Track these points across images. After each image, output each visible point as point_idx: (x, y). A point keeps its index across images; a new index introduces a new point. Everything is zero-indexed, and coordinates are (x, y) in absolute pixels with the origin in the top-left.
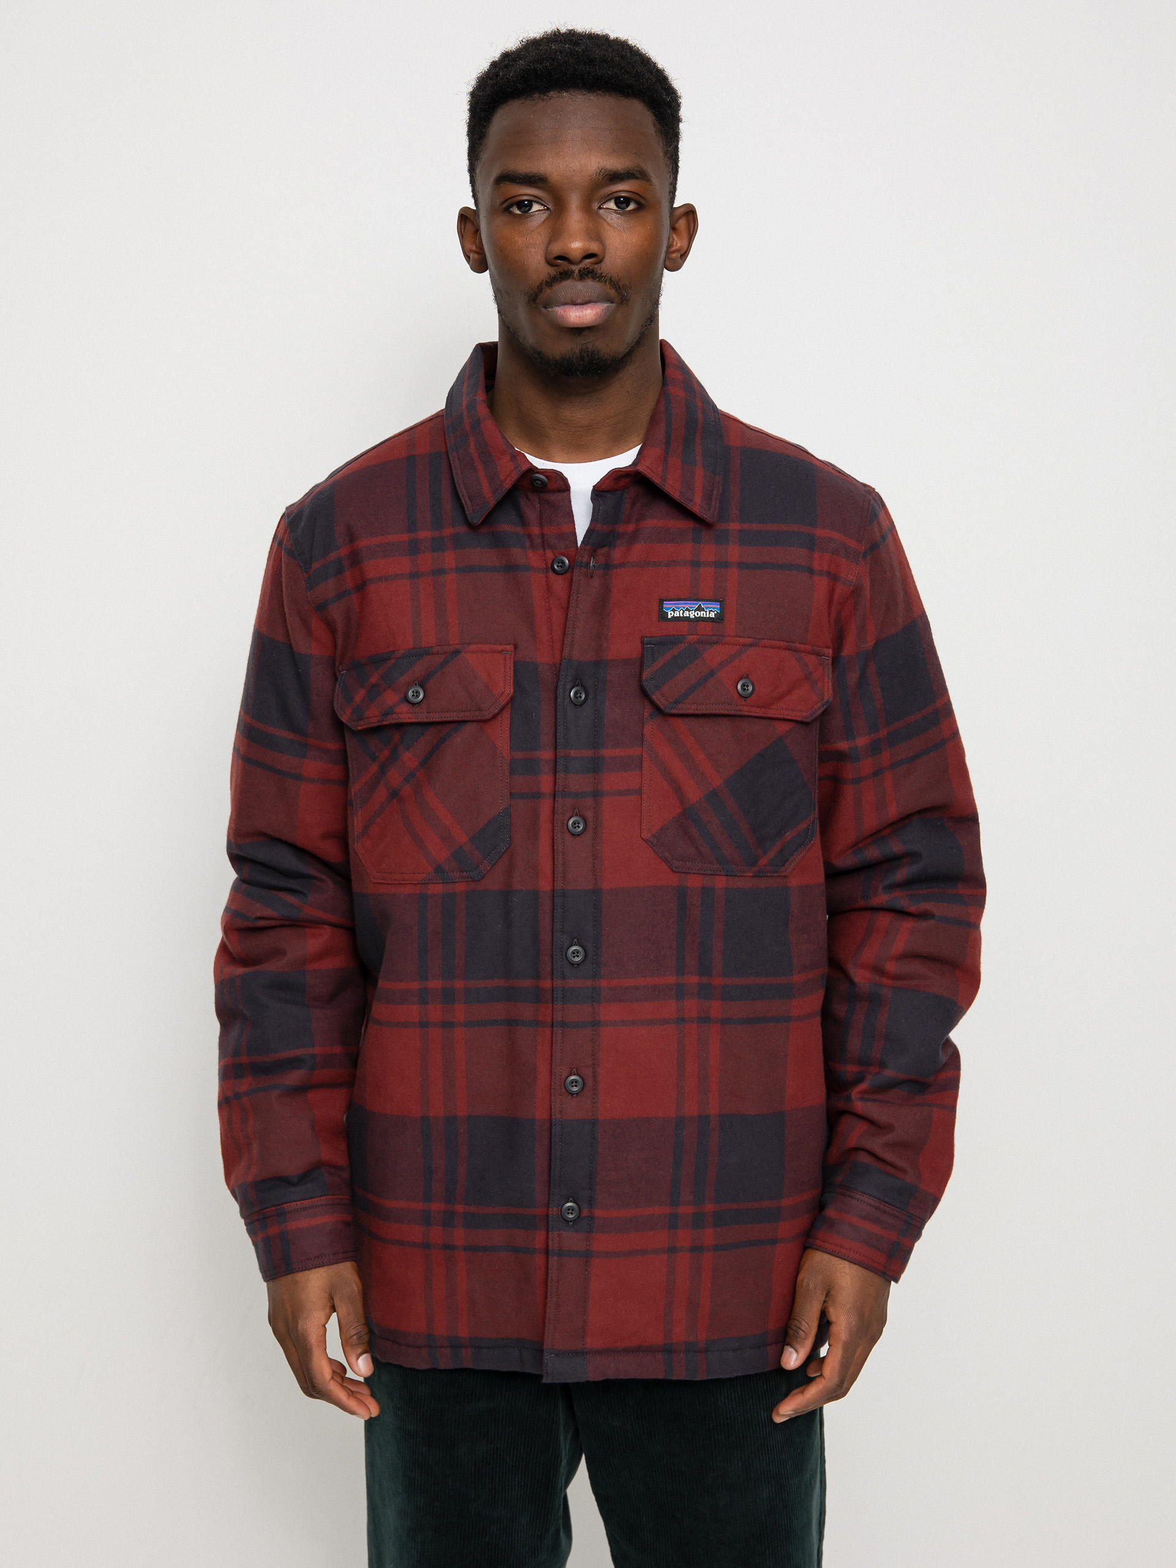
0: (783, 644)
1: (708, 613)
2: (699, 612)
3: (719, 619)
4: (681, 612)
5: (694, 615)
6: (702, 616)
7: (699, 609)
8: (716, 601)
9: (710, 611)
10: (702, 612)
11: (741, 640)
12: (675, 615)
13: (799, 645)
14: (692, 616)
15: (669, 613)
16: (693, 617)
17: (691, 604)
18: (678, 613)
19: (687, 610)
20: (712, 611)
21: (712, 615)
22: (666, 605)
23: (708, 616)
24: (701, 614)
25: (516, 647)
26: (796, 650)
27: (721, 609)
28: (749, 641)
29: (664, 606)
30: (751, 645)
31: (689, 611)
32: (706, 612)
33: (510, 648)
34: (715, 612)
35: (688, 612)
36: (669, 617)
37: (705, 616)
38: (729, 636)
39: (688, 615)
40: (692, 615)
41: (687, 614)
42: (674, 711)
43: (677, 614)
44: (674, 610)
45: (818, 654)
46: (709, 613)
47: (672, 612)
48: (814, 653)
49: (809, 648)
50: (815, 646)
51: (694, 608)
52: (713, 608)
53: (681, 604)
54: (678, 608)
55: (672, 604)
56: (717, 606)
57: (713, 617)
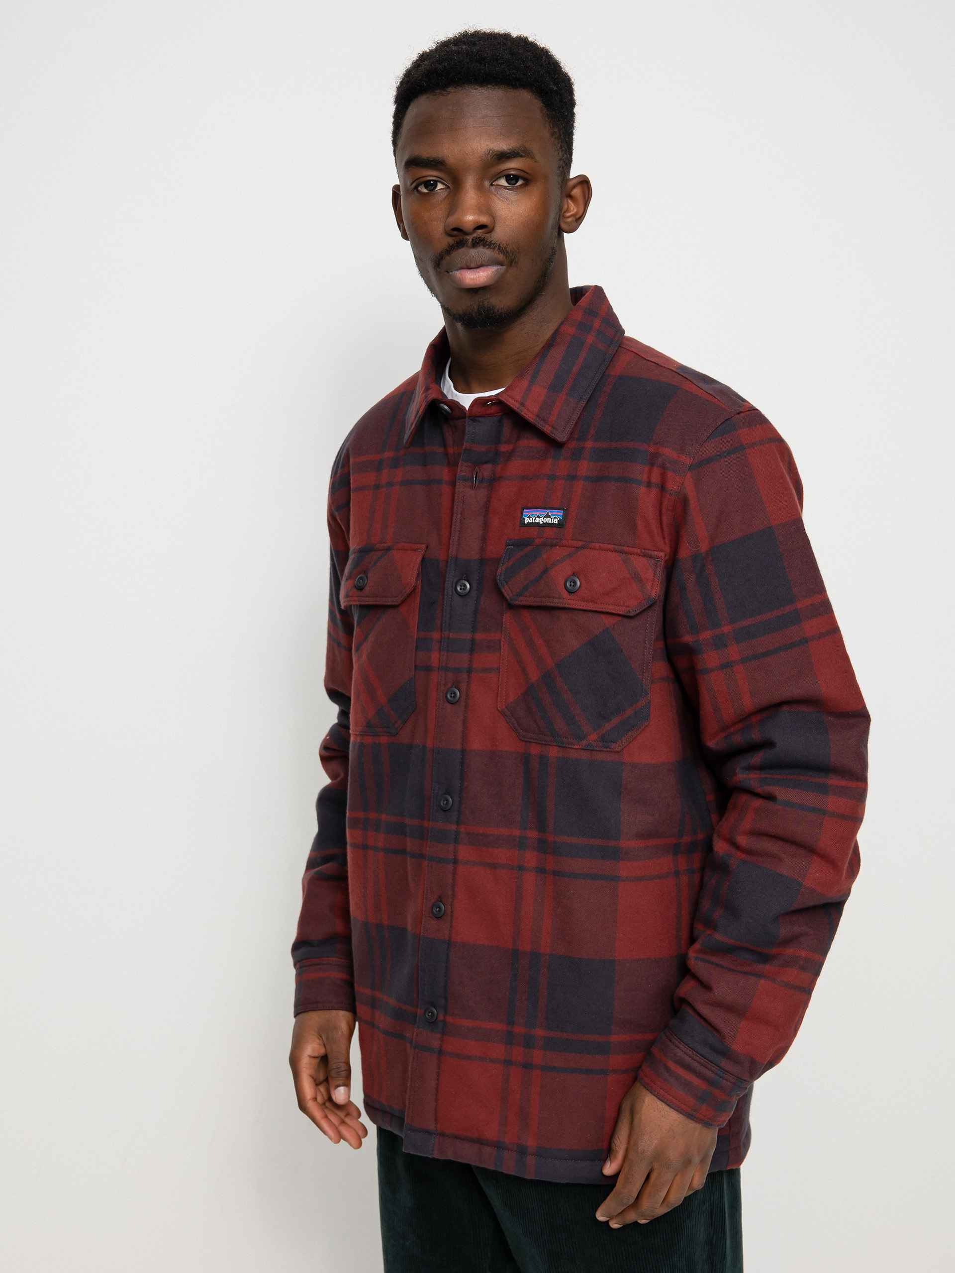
0: (610, 546)
1: (553, 519)
2: (546, 519)
3: (560, 525)
4: (534, 518)
5: (543, 521)
6: (548, 522)
7: (548, 516)
8: (561, 509)
10: (548, 519)
11: (576, 543)
12: (530, 522)
13: (627, 548)
15: (526, 519)
16: (542, 523)
17: (540, 511)
19: (539, 517)
20: (556, 518)
21: (556, 521)
22: (526, 512)
23: (553, 522)
25: (427, 547)
26: (624, 553)
27: (565, 516)
28: (580, 544)
29: (524, 513)
30: (583, 547)
32: (552, 518)
33: (424, 546)
34: (559, 519)
35: (538, 519)
36: (526, 523)
37: (550, 522)
38: (566, 539)
39: (538, 521)
40: (541, 521)
42: (517, 603)
43: (531, 520)
44: (529, 517)
45: (654, 558)
47: (528, 519)
48: (644, 555)
49: (637, 551)
50: (644, 549)
51: (543, 515)
52: (558, 516)
53: (534, 512)
54: (532, 515)
55: (529, 512)
56: (561, 513)
57: (557, 522)
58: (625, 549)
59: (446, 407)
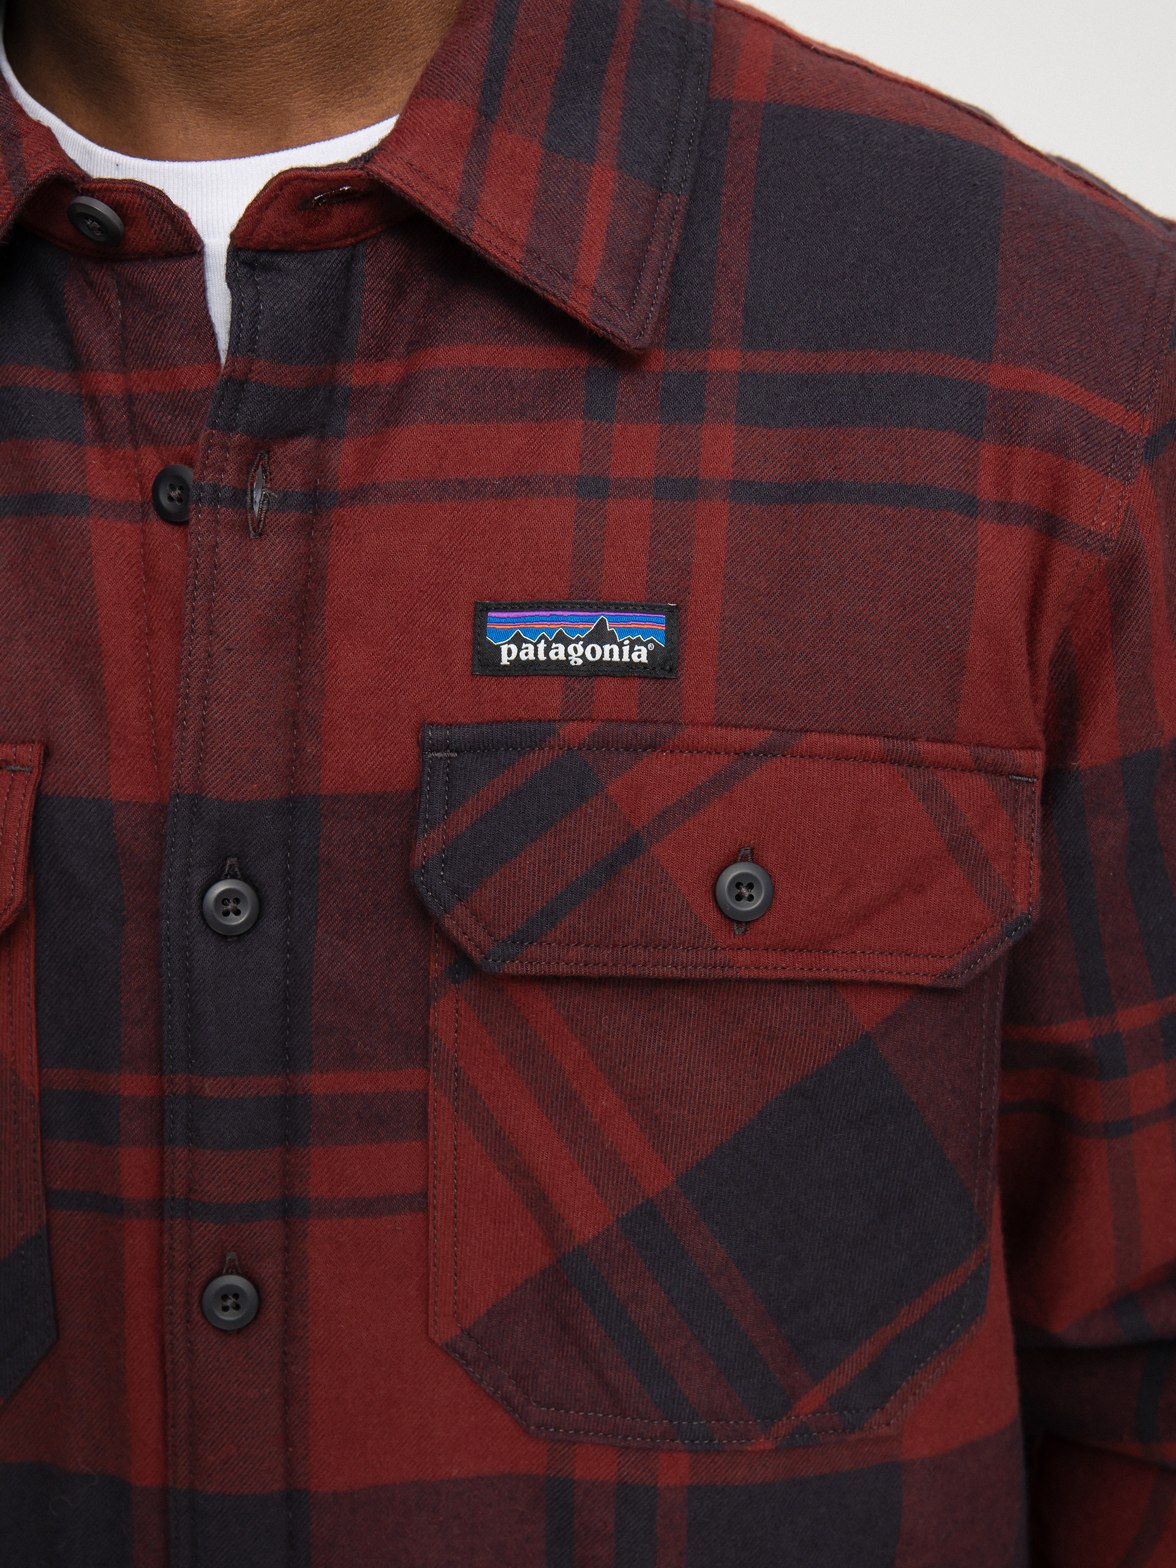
0: (873, 744)
1: (626, 649)
2: (598, 648)
3: (660, 667)
4: (542, 646)
5: (583, 657)
6: (607, 658)
7: (600, 636)
8: (649, 608)
9: (632, 644)
10: (607, 647)
11: (735, 737)
12: (523, 657)
13: (928, 746)
14: (576, 661)
15: (504, 649)
16: (580, 662)
17: (571, 620)
18: (531, 647)
19: (562, 639)
20: (639, 642)
21: (641, 655)
22: (496, 622)
23: (626, 658)
24: (608, 652)
25: (47, 754)
26: (916, 763)
27: (672, 634)
28: (757, 738)
29: (490, 626)
30: (766, 752)
31: (567, 643)
32: (620, 645)
33: (30, 754)
34: (651, 646)
35: (561, 647)
36: (505, 660)
37: (616, 658)
38: (693, 723)
39: (562, 657)
40: (577, 654)
41: (559, 652)
42: (512, 968)
43: (528, 653)
44: (518, 641)
45: (995, 771)
46: (631, 651)
47: (514, 647)
48: (979, 767)
49: (963, 753)
50: (980, 744)
51: (582, 631)
52: (645, 633)
53: (542, 620)
54: (533, 633)
55: (514, 620)
56: (655, 626)
57: (644, 659)
58: (924, 747)
59: (101, 207)
